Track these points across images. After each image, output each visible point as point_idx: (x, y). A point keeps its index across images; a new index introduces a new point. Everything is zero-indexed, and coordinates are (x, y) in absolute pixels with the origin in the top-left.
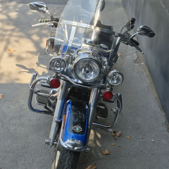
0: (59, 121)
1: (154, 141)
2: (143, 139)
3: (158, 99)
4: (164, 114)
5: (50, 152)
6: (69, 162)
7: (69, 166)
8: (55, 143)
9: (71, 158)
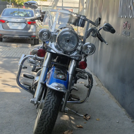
0: (44, 83)
1: (118, 122)
2: (109, 121)
3: (118, 102)
4: (124, 109)
5: (31, 125)
6: (53, 104)
7: (53, 107)
8: (39, 102)
9: (55, 100)
